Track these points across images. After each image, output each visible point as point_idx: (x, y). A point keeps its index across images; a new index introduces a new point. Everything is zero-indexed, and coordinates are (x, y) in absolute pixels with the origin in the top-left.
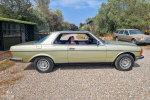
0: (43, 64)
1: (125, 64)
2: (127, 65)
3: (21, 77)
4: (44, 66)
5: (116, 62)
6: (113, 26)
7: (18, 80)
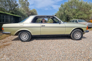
0: (24, 36)
1: (77, 36)
2: (79, 36)
3: (9, 44)
4: (25, 37)
5: (72, 34)
6: (68, 18)
7: (7, 46)
